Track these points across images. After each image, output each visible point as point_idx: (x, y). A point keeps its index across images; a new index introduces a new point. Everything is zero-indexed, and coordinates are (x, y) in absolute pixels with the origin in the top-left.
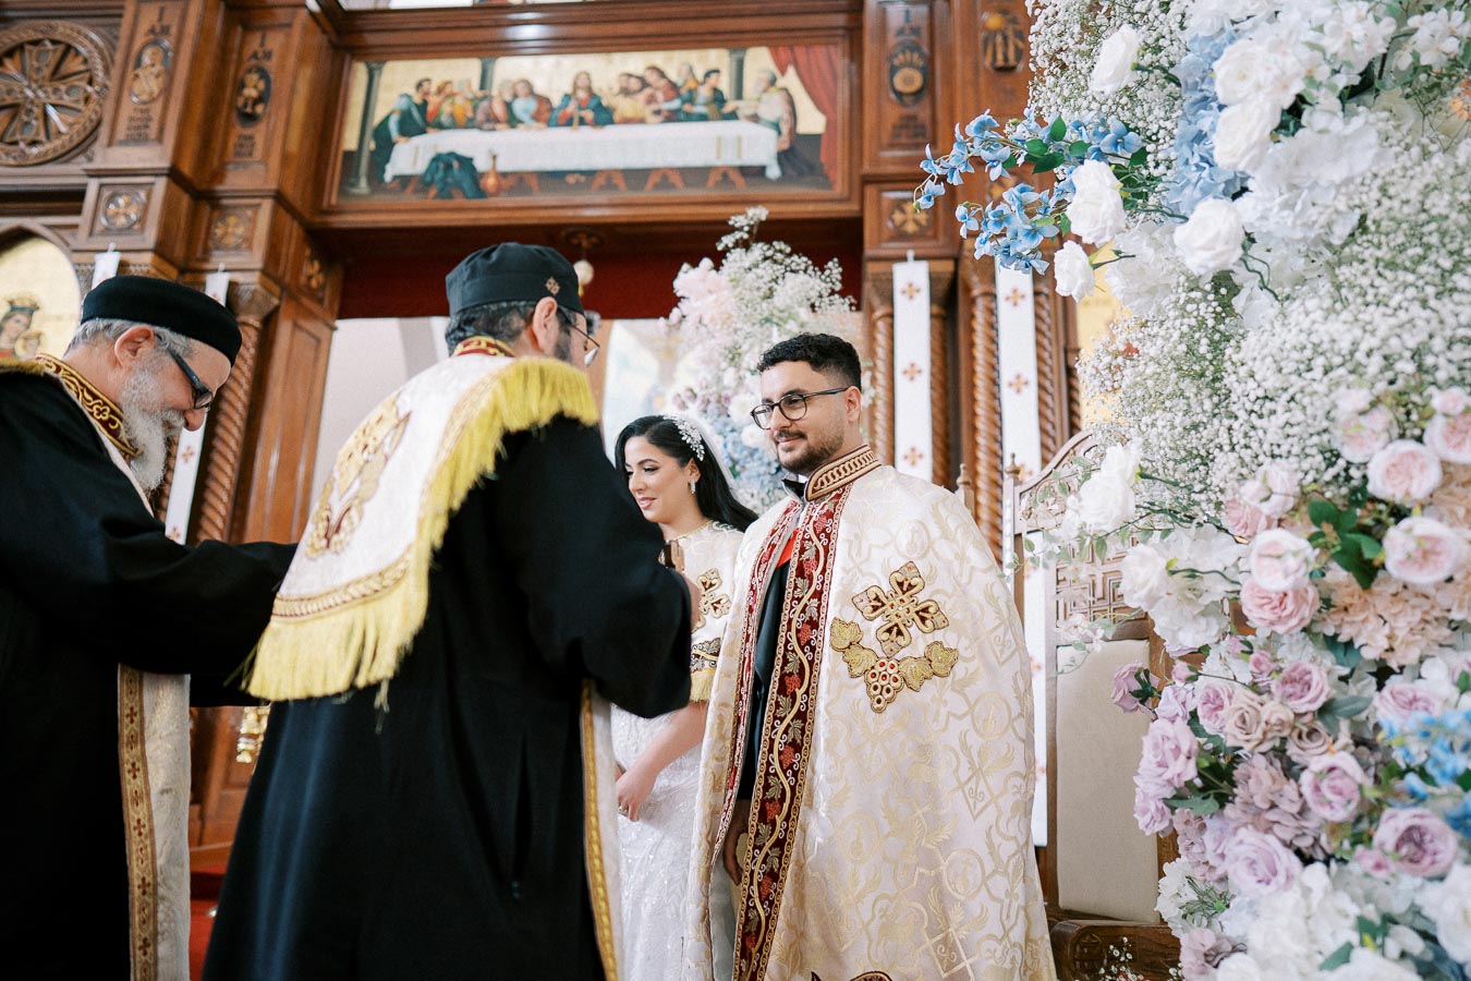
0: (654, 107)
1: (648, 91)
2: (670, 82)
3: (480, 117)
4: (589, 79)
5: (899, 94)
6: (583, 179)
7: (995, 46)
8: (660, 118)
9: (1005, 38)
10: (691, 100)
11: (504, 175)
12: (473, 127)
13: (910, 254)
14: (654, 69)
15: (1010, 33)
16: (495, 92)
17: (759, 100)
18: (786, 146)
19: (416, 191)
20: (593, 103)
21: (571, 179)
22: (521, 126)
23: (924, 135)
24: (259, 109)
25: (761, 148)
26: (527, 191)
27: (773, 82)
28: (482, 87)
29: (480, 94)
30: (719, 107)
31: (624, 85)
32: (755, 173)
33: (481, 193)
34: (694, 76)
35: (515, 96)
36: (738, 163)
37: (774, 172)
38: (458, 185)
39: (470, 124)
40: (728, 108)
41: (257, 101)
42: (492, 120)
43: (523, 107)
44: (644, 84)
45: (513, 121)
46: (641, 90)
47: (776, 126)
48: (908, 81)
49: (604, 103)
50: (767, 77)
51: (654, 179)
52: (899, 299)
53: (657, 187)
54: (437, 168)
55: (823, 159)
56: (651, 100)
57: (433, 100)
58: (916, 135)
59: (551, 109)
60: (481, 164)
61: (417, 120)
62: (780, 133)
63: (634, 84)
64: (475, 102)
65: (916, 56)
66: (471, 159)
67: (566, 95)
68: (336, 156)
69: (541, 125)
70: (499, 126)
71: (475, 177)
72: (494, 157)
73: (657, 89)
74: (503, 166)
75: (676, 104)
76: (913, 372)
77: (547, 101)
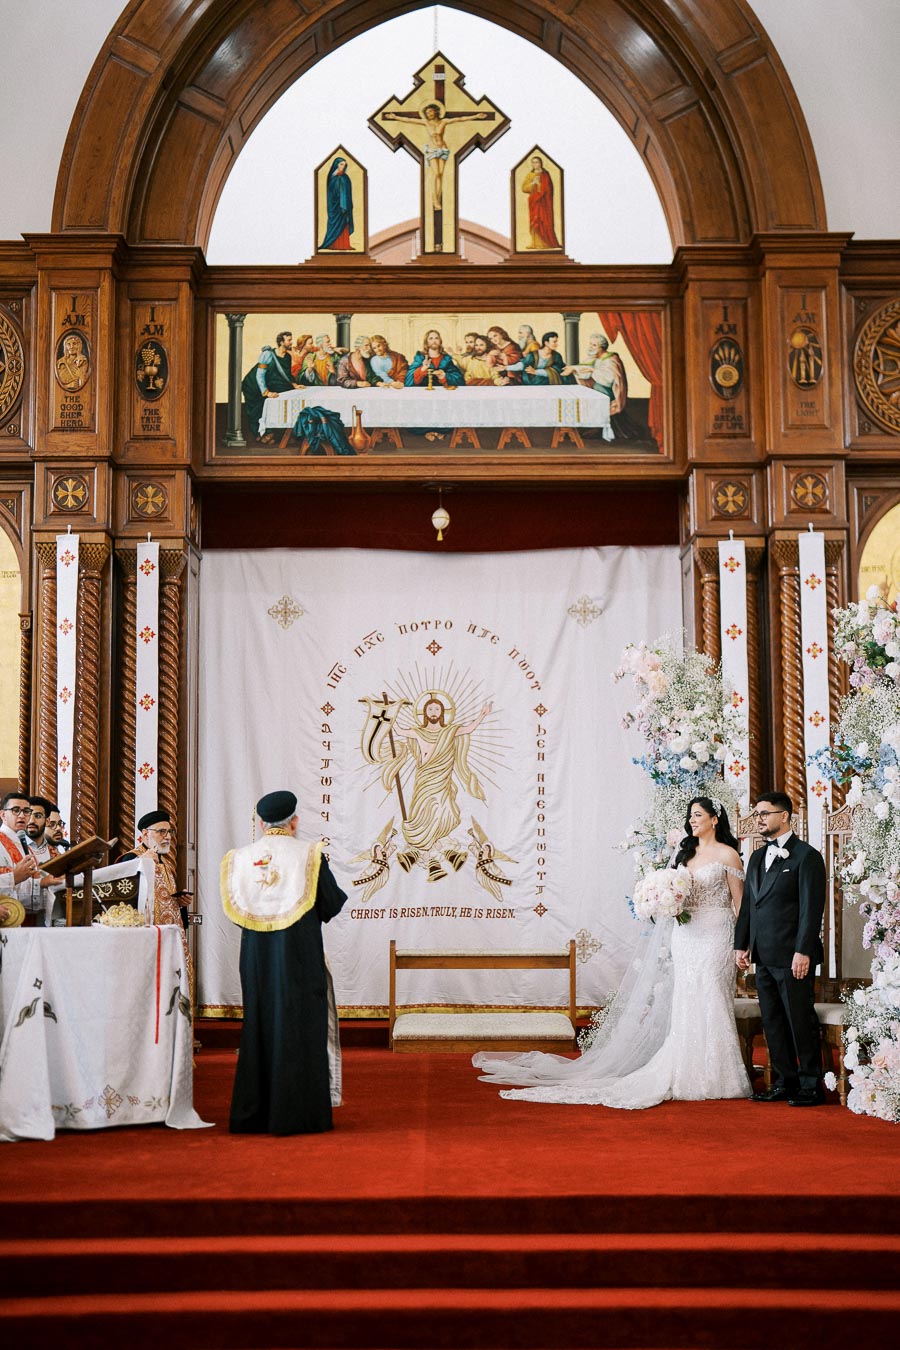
0: (501, 368)
1: (493, 353)
2: (513, 343)
3: (341, 373)
4: (439, 337)
5: (719, 387)
6: (441, 437)
7: (799, 362)
8: (506, 380)
9: (807, 356)
10: (533, 363)
11: (369, 431)
12: (336, 384)
13: (731, 532)
14: (497, 329)
15: (811, 351)
16: (353, 350)
17: (593, 364)
18: (618, 410)
19: (288, 446)
20: (444, 363)
21: (430, 437)
22: (379, 383)
23: (740, 428)
24: (159, 383)
25: (596, 411)
26: (392, 448)
27: (604, 348)
28: (340, 343)
29: (338, 350)
30: (559, 373)
31: (472, 345)
32: (592, 435)
33: (351, 450)
34: (534, 339)
35: (372, 354)
36: (577, 425)
37: (609, 435)
38: (327, 441)
39: (333, 381)
40: (567, 371)
41: (156, 376)
42: (352, 375)
43: (381, 364)
44: (490, 346)
45: (373, 379)
46: (487, 351)
47: (609, 391)
48: (726, 376)
49: (455, 363)
50: (599, 341)
51: (505, 439)
52: (723, 570)
53: (507, 446)
54: (307, 423)
55: (651, 424)
56: (497, 362)
57: (295, 355)
58: (734, 426)
59: (407, 368)
60: (348, 420)
61: (283, 375)
62: (612, 398)
63: (480, 345)
64: (337, 358)
65: (733, 352)
66: (338, 415)
67: (419, 353)
68: (211, 410)
69: (398, 382)
70: (359, 384)
71: (344, 432)
72: (359, 414)
73: (502, 350)
74: (367, 422)
75: (519, 366)
76: (734, 632)
77: (403, 358)
